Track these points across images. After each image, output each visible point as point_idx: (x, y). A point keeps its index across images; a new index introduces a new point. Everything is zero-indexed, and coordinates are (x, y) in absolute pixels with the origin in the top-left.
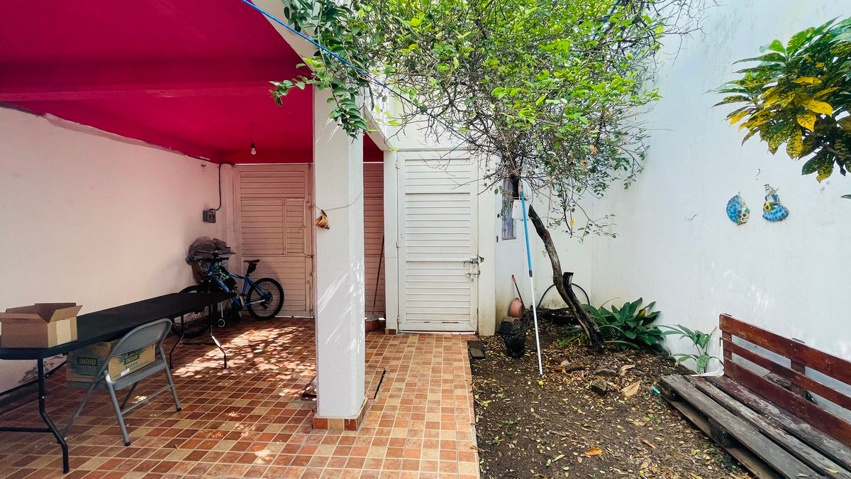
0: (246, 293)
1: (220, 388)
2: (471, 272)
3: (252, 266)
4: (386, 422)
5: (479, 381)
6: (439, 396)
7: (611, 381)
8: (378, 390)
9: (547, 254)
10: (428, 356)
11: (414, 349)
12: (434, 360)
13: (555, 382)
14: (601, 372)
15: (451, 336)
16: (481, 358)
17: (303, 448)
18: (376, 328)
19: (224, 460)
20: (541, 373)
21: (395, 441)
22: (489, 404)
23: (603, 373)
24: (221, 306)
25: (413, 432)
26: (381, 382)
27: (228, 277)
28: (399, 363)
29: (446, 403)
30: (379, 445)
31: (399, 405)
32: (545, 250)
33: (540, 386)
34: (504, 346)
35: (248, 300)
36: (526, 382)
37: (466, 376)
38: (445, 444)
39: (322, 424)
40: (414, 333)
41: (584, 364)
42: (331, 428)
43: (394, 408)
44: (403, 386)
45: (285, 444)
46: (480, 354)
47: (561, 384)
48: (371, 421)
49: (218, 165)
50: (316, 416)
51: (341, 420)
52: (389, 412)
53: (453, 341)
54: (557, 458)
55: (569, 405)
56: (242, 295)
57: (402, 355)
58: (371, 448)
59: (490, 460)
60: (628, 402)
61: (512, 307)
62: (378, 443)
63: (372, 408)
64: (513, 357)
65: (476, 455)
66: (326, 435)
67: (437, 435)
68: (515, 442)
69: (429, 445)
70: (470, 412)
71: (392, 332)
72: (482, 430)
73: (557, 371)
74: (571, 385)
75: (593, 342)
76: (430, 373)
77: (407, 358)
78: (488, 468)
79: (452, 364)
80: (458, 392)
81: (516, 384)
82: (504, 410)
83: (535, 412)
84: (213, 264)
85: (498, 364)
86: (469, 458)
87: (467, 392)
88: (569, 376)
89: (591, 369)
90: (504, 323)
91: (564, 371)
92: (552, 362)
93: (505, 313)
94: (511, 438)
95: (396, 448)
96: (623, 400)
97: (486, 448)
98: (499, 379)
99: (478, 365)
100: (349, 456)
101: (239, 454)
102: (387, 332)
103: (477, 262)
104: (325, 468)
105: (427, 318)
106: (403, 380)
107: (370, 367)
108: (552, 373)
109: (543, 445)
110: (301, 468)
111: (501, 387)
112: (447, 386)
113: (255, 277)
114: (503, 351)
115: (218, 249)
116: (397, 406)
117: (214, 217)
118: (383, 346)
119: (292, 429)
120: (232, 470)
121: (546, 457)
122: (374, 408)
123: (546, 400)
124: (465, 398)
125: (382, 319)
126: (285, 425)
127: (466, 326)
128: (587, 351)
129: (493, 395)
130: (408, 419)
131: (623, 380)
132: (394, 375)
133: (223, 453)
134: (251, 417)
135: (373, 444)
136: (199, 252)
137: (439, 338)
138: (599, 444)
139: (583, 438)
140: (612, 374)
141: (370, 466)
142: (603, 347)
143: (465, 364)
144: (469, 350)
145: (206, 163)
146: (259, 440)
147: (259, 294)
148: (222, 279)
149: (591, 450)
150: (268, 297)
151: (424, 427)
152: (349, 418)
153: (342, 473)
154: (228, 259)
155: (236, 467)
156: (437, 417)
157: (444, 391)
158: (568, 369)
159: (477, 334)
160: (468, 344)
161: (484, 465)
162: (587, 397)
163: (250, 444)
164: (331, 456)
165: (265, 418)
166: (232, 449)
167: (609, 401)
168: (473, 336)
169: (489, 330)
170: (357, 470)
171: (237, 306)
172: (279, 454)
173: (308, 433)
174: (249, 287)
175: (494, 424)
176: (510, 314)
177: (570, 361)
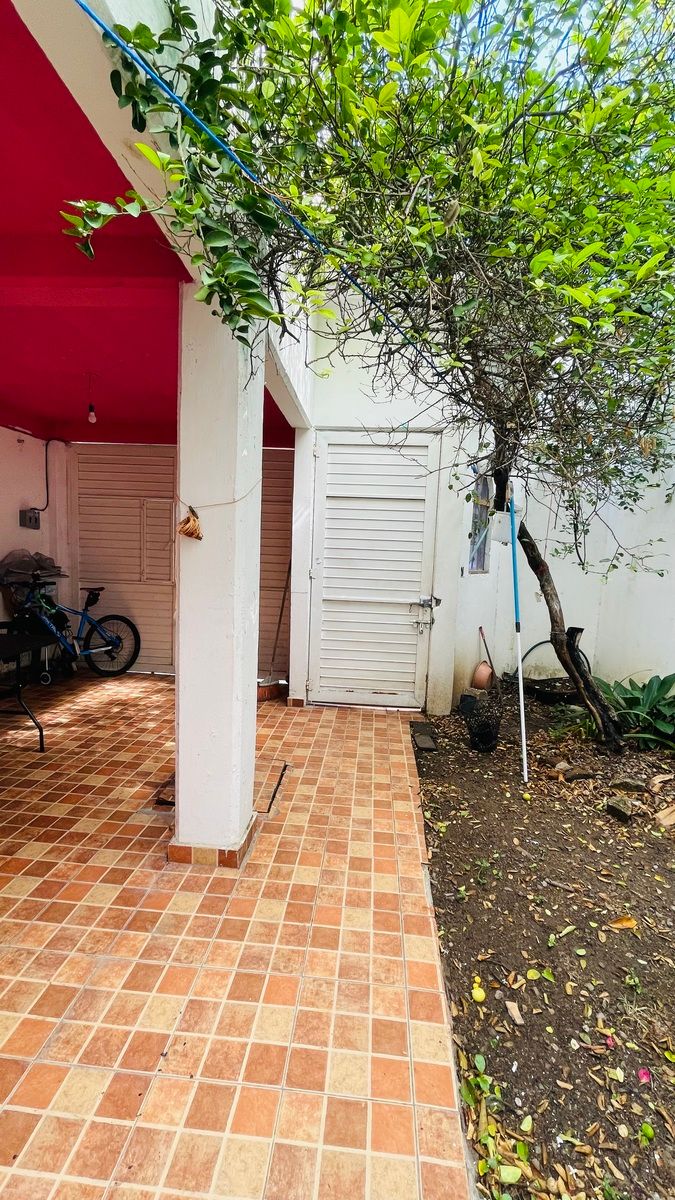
0: (84, 635)
1: (30, 783)
2: (420, 619)
3: (93, 597)
4: (285, 855)
5: (430, 787)
6: (368, 812)
7: (638, 799)
8: (274, 796)
9: (543, 598)
10: (351, 744)
11: (329, 731)
12: (360, 751)
13: (548, 795)
14: (621, 784)
15: (384, 713)
16: (430, 750)
17: (149, 896)
18: (275, 694)
19: (16, 915)
20: (526, 780)
21: (299, 891)
22: (447, 827)
23: (625, 786)
24: (46, 653)
25: (329, 875)
26: (279, 784)
27: (54, 611)
28: (308, 753)
29: (380, 824)
30: (274, 897)
31: (306, 825)
32: (540, 592)
33: (526, 801)
34: (465, 731)
35: (86, 647)
36: (503, 793)
37: (410, 780)
38: (382, 900)
39: (182, 856)
40: (331, 705)
41: (592, 768)
42: (197, 862)
43: (298, 830)
44: (313, 791)
45: (120, 888)
46: (429, 744)
47: (558, 799)
48: (262, 852)
49: (44, 442)
50: (173, 842)
51: (213, 851)
52: (290, 837)
53: (389, 721)
54: (564, 932)
55: (572, 835)
56: (77, 638)
57: (312, 740)
58: (261, 903)
59: (453, 930)
60: (666, 834)
61: (477, 675)
62: (273, 893)
63: (264, 828)
64: (480, 751)
65: (432, 922)
66: (187, 874)
67: (367, 883)
68: (492, 897)
69: (356, 902)
70: (419, 840)
71: (298, 703)
72: (438, 874)
73: (551, 778)
74: (573, 802)
75: (607, 734)
76: (355, 771)
77: (319, 745)
78: (451, 944)
79: (388, 759)
80: (399, 806)
81: (488, 796)
82: (471, 840)
83: (521, 845)
84: (32, 591)
85: (457, 760)
86: (420, 928)
87: (411, 807)
88: (569, 787)
89: (605, 778)
90: (464, 698)
91: (561, 778)
92: (542, 762)
93: (466, 683)
94: (486, 890)
95: (301, 902)
96: (659, 831)
97: (449, 908)
98: (462, 786)
99: (428, 762)
100: (224, 916)
101: (42, 904)
102: (290, 703)
103: (430, 606)
104: (182, 937)
105: (350, 685)
106: (312, 782)
107: (262, 758)
108: (541, 780)
109: (538, 905)
110: (142, 935)
111: (465, 799)
112: (382, 796)
113: (96, 613)
114: (463, 740)
115: (42, 568)
116: (303, 827)
117: (37, 520)
118: (284, 725)
119: (135, 859)
120: (27, 935)
121: (547, 929)
122: (268, 829)
123: (537, 825)
124: (410, 816)
125: (283, 682)
126: (123, 852)
127: (408, 699)
128: (596, 749)
129: (453, 812)
130: (321, 850)
131: (657, 799)
132: (300, 773)
133: (18, 900)
134: (71, 835)
135: (265, 895)
136: (12, 572)
137: (367, 717)
138: (630, 909)
139: (603, 895)
140: (638, 788)
141: (256, 937)
142: (622, 744)
143: (408, 759)
144: (412, 736)
145: (23, 437)
146: (79, 878)
147: (103, 638)
148: (46, 613)
149: (618, 919)
150: (116, 643)
151: (346, 867)
152: (226, 848)
153: (210, 947)
154: (54, 583)
155: (35, 928)
156: (365, 849)
157: (377, 804)
158: (569, 775)
159: (424, 711)
160: (411, 726)
161: (444, 939)
162: (600, 823)
163: (64, 884)
164: (194, 914)
165: (93, 839)
166: (32, 895)
167: (637, 831)
168: (419, 716)
169: (442, 707)
170: (235, 944)
171: (68, 655)
172: (108, 906)
173: (160, 868)
174: (87, 627)
175: (457, 863)
176: (474, 684)
177: (570, 763)
